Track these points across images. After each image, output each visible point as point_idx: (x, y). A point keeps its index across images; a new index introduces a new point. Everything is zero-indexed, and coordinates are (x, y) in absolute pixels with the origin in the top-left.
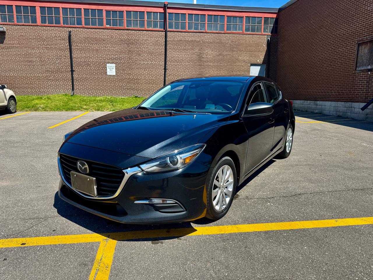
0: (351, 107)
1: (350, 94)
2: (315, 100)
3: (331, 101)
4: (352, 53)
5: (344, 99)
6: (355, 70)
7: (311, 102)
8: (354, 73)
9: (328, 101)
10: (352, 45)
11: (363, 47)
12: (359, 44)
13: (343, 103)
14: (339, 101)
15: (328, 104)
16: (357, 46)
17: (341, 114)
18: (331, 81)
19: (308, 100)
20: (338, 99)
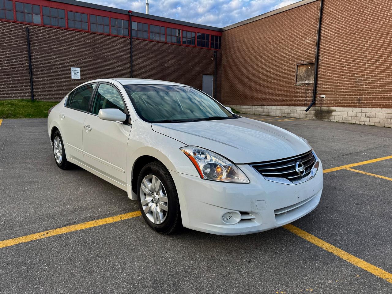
0: (294, 110)
1: (293, 101)
2: (262, 105)
3: (277, 106)
4: (292, 71)
5: (288, 104)
6: (295, 83)
7: (259, 106)
8: (295, 86)
9: (274, 106)
10: (293, 66)
11: (301, 68)
12: (298, 65)
13: (287, 107)
14: (283, 106)
15: (274, 108)
16: (296, 66)
17: (286, 115)
18: (276, 91)
19: (255, 105)
20: (283, 104)
